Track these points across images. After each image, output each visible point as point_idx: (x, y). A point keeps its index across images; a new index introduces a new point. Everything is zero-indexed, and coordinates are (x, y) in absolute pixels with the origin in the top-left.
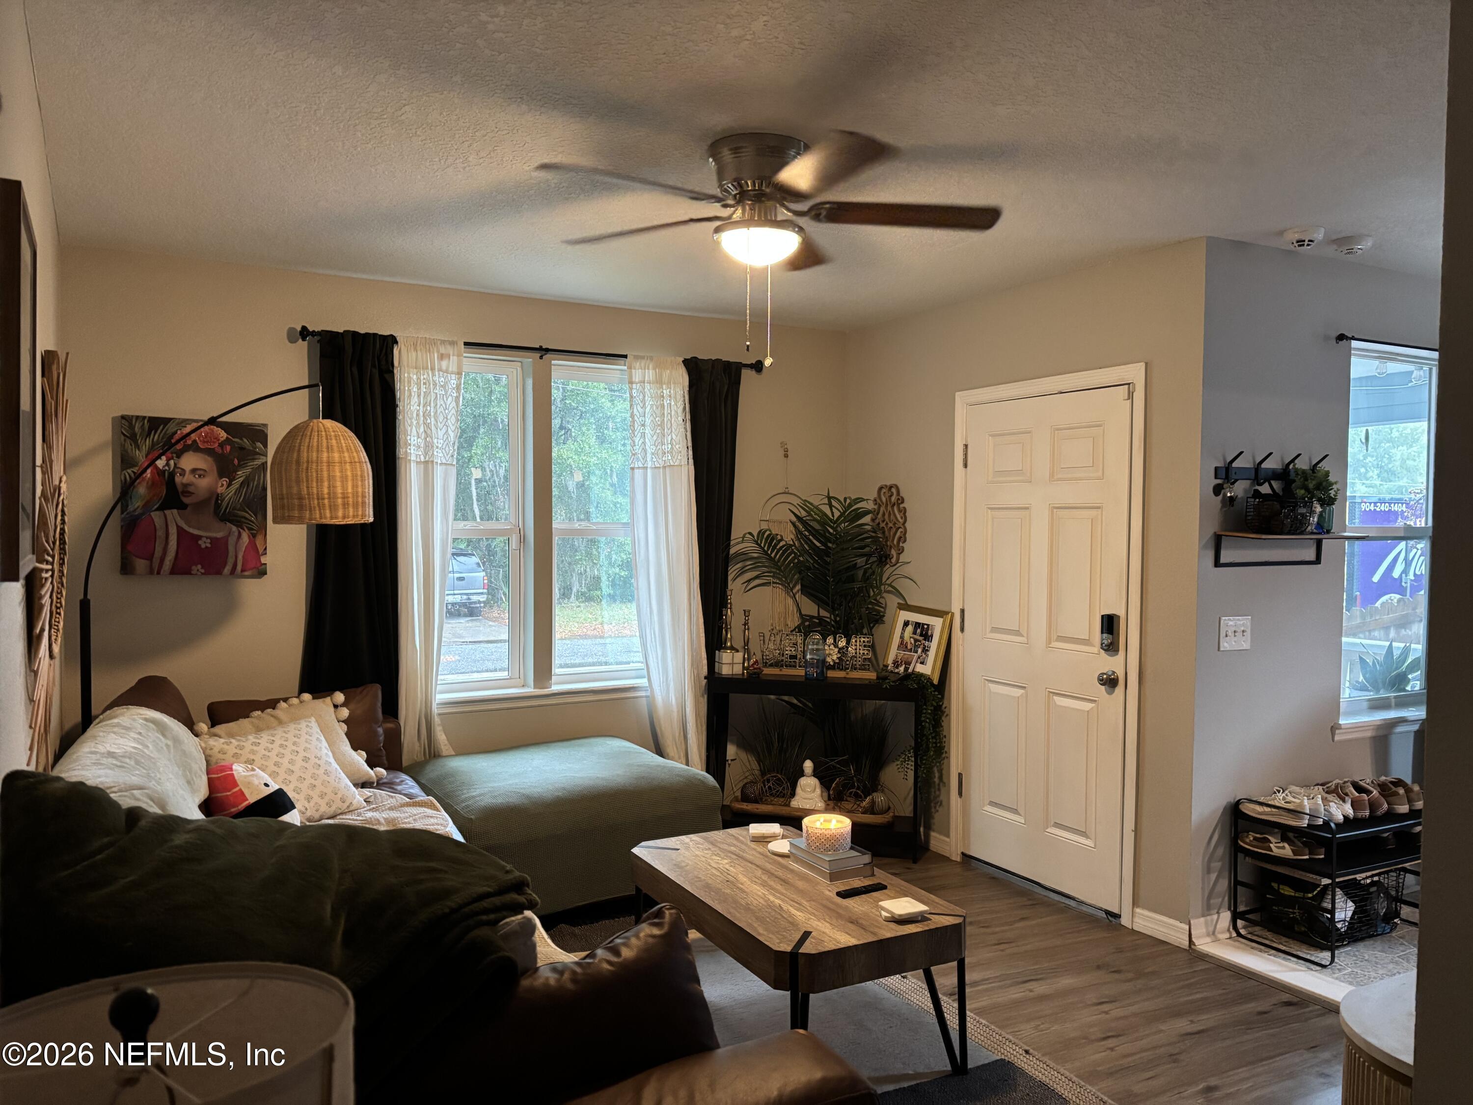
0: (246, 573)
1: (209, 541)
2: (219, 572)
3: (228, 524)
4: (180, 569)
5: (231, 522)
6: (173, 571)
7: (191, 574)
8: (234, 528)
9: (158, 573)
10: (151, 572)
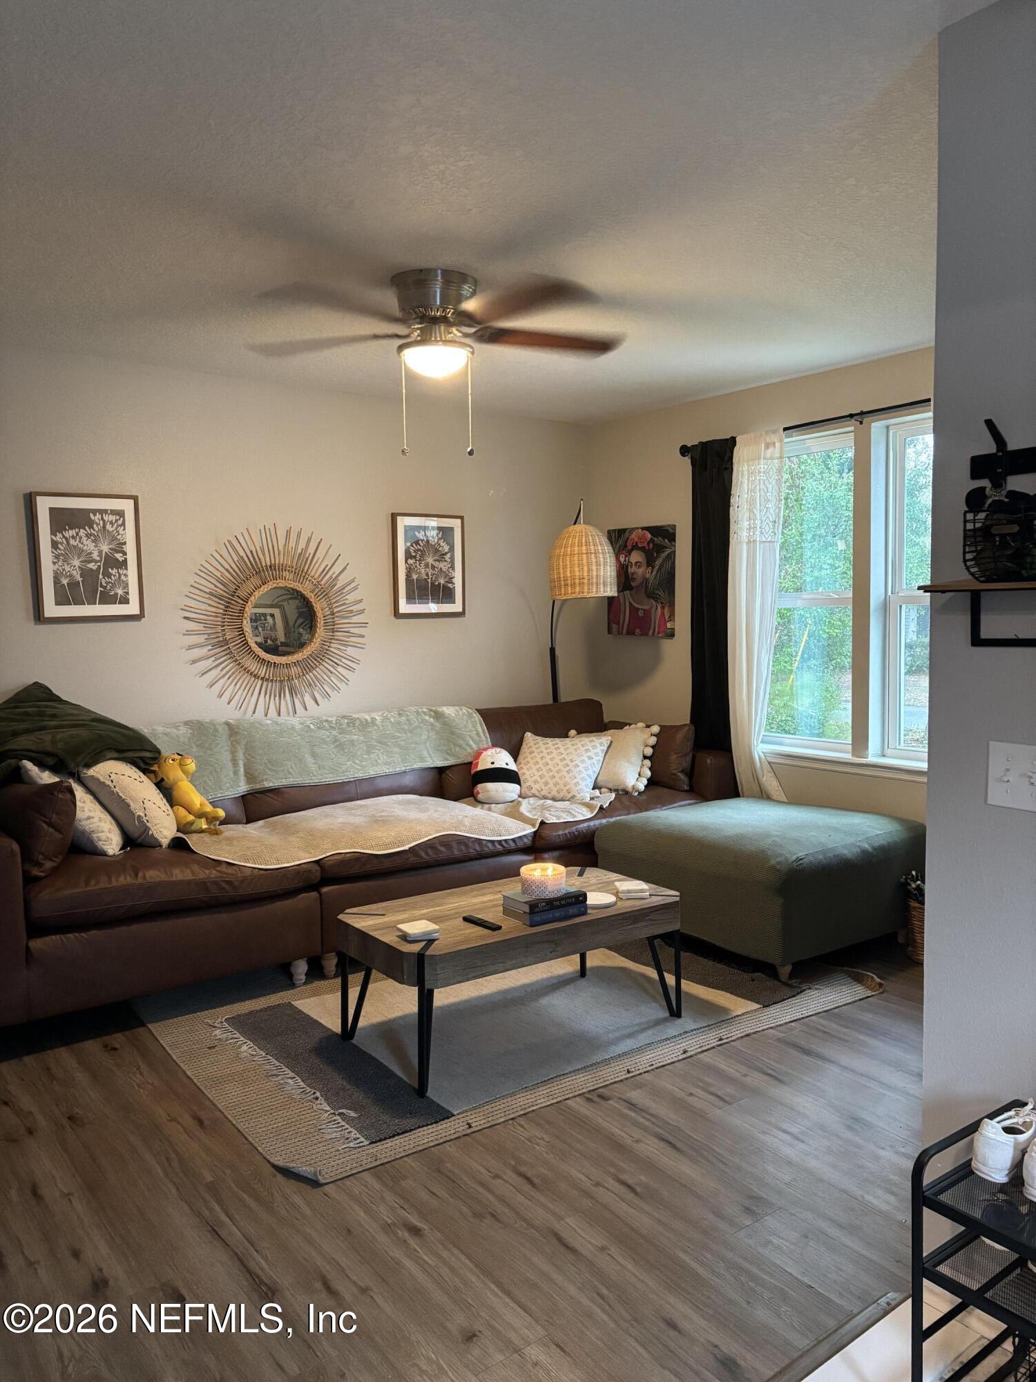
0: (660, 635)
1: (642, 612)
2: (647, 634)
3: (652, 600)
4: (630, 632)
5: (653, 598)
6: (627, 634)
7: (634, 635)
8: (654, 603)
9: (622, 634)
10: (619, 634)
